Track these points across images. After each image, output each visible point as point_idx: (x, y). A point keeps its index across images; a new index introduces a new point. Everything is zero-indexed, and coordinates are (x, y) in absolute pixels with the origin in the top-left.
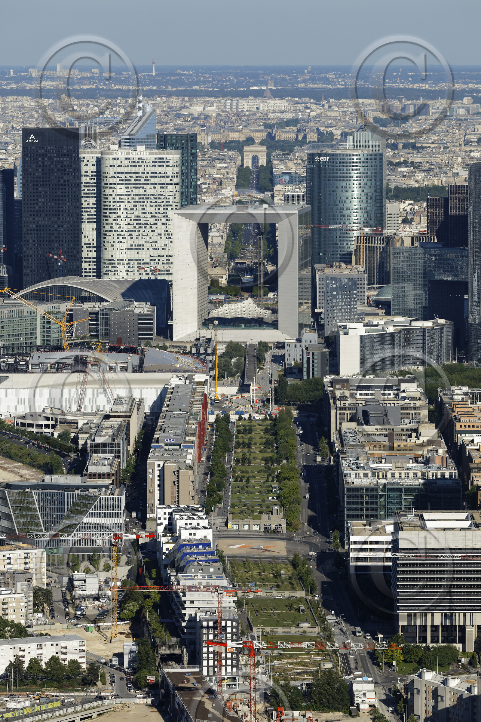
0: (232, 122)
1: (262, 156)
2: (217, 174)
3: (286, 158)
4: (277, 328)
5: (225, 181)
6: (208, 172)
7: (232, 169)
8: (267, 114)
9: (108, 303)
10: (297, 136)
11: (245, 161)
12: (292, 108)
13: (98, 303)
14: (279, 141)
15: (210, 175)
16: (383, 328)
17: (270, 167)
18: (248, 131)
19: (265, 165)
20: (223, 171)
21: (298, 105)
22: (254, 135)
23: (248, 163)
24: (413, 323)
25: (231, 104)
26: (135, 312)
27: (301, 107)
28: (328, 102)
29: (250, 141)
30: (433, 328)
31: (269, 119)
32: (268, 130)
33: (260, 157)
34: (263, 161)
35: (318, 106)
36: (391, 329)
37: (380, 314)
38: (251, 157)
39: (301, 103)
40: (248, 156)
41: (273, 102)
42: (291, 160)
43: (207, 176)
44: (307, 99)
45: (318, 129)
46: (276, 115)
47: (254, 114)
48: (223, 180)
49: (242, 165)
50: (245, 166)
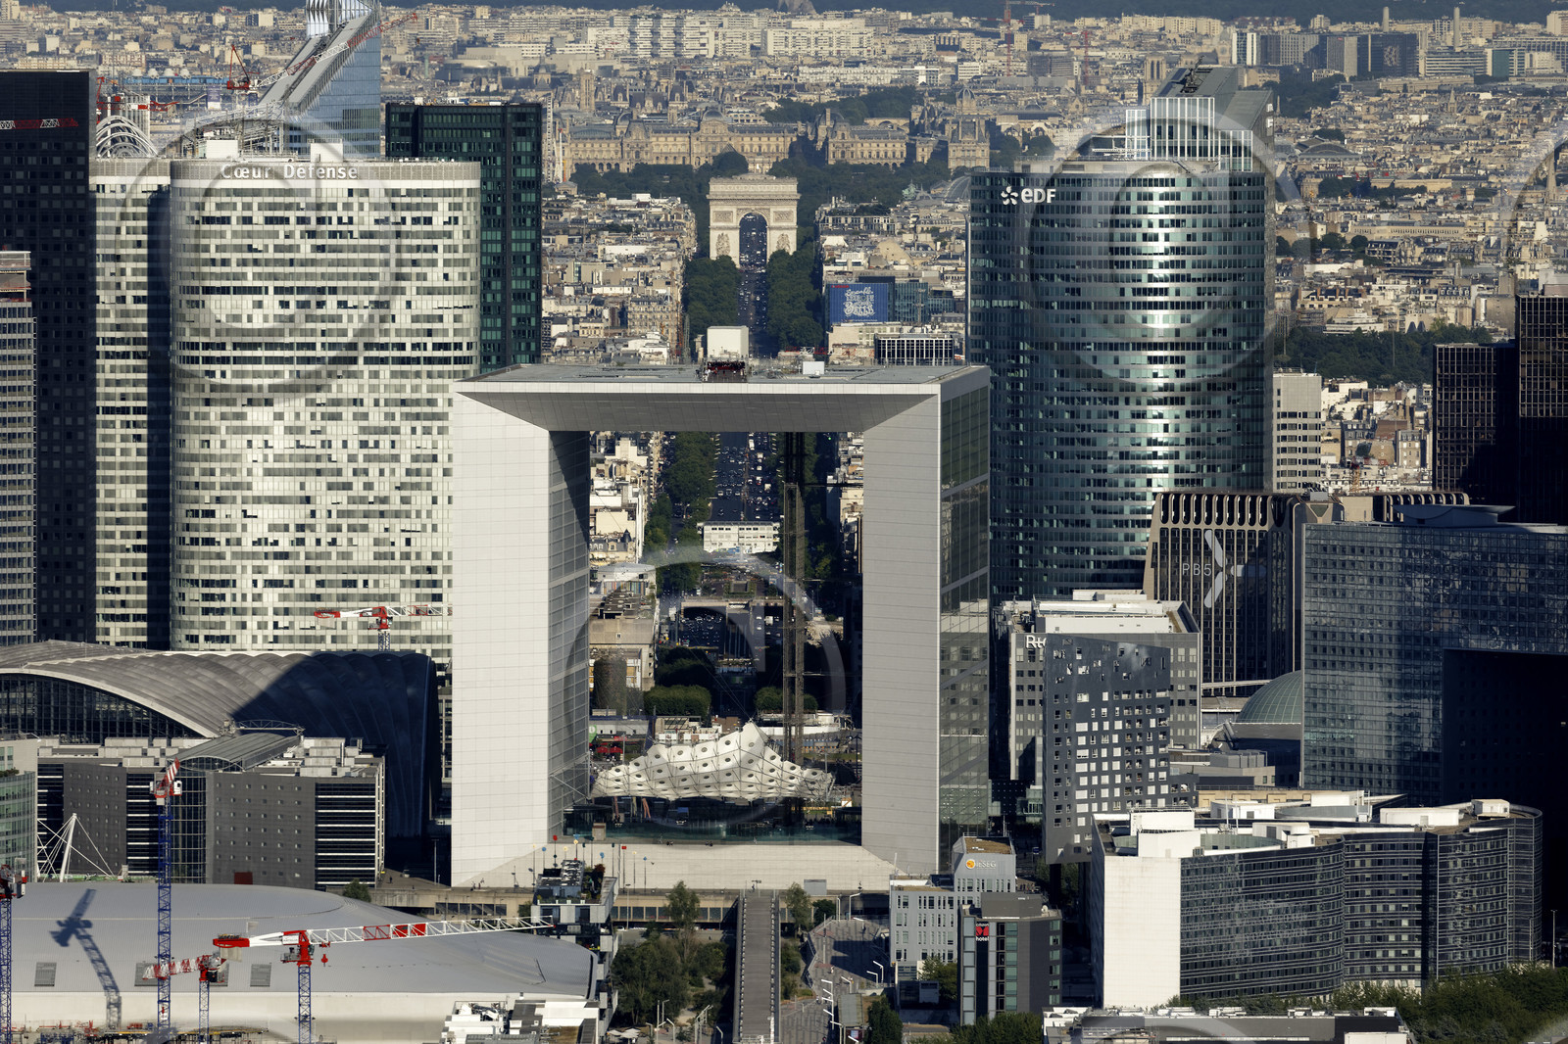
0: (657, 99)
1: (780, 216)
2: (607, 283)
3: (871, 227)
4: (856, 840)
5: (636, 310)
6: (570, 276)
7: (665, 266)
8: (794, 69)
9: (197, 742)
10: (911, 149)
11: (714, 235)
12: (891, 50)
13: (161, 742)
14: (842, 167)
15: (582, 289)
16: (1271, 832)
17: (810, 257)
18: (721, 129)
19: (792, 249)
20: (631, 270)
21: (912, 38)
22: (746, 144)
23: (726, 242)
24: (1389, 815)
25: (655, 33)
26: (305, 773)
27: (923, 44)
28: (1028, 26)
29: (731, 164)
30: (1461, 834)
31: (802, 88)
32: (801, 127)
33: (771, 222)
34: (783, 237)
35: (990, 43)
36: (1302, 837)
37: (1258, 782)
38: (736, 222)
39: (925, 32)
40: (725, 216)
41: (815, 25)
42: (890, 232)
43: (569, 291)
44: (946, 17)
45: (991, 126)
46: (826, 75)
47: (742, 71)
48: (633, 307)
49: (704, 250)
50: (714, 255)
